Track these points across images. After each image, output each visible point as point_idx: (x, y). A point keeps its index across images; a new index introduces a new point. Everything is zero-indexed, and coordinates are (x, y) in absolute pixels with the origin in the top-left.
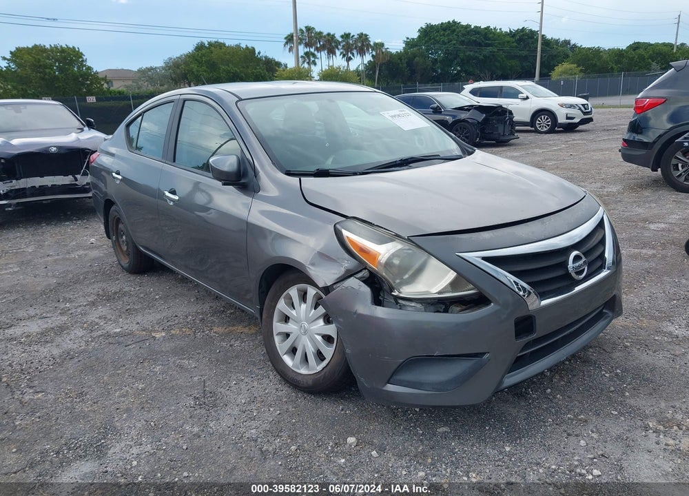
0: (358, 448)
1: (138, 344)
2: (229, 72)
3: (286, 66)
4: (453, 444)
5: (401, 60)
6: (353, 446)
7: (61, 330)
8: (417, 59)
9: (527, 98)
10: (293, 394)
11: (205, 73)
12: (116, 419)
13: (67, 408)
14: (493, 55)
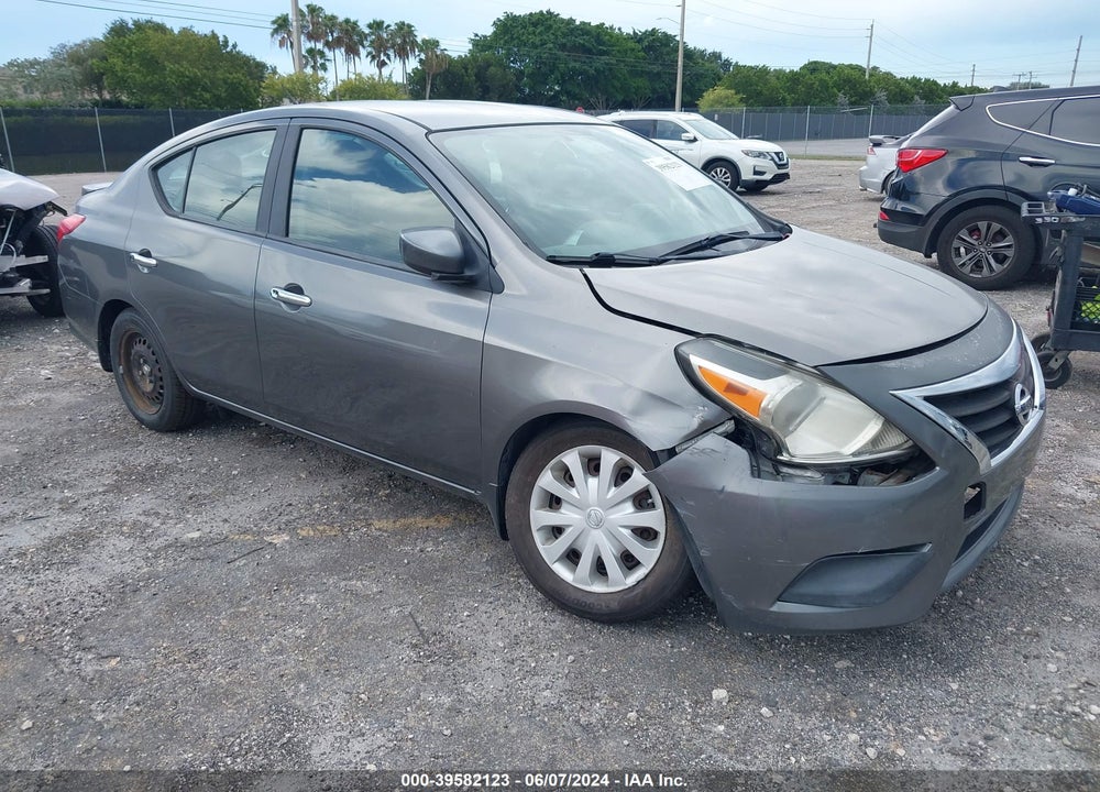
0: (732, 705)
1: (250, 558)
2: (184, 76)
3: (274, 71)
4: (871, 685)
5: (466, 69)
6: (724, 704)
7: (82, 539)
8: (492, 70)
9: (695, 140)
10: (577, 626)
11: (137, 76)
12: (291, 694)
13: (184, 682)
14: (611, 69)
